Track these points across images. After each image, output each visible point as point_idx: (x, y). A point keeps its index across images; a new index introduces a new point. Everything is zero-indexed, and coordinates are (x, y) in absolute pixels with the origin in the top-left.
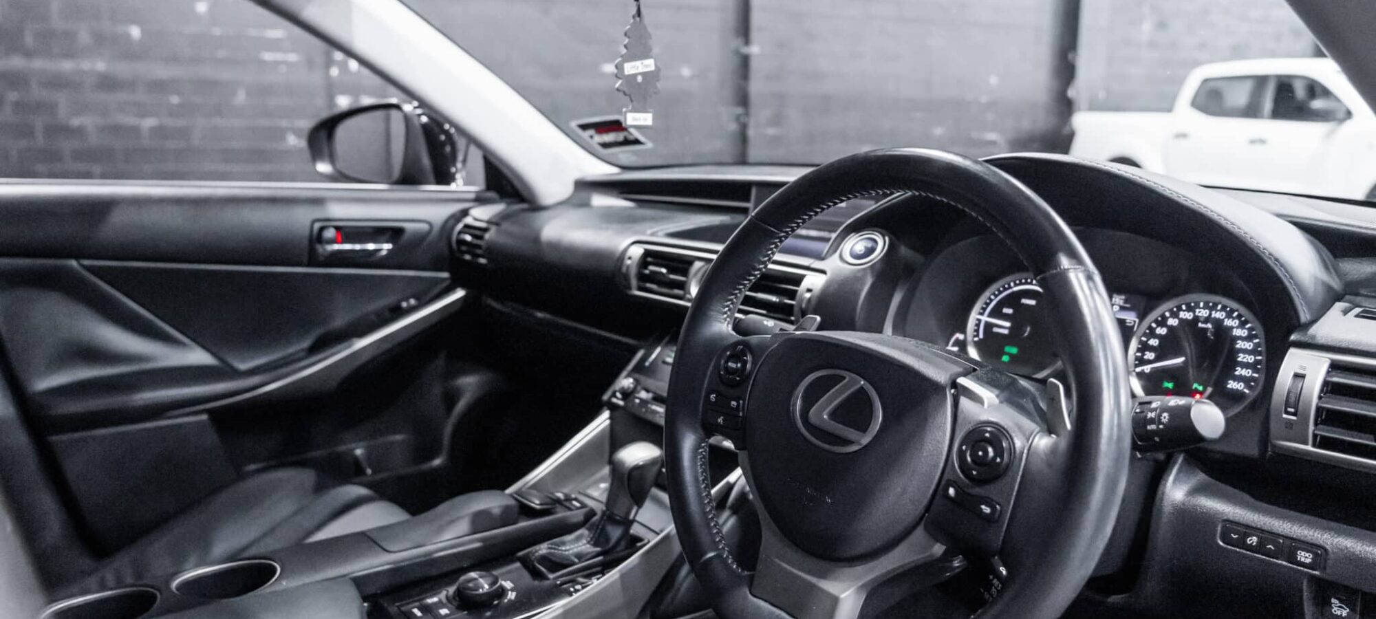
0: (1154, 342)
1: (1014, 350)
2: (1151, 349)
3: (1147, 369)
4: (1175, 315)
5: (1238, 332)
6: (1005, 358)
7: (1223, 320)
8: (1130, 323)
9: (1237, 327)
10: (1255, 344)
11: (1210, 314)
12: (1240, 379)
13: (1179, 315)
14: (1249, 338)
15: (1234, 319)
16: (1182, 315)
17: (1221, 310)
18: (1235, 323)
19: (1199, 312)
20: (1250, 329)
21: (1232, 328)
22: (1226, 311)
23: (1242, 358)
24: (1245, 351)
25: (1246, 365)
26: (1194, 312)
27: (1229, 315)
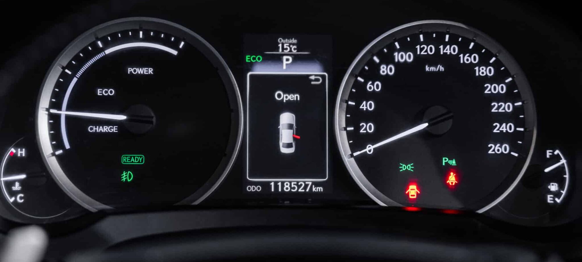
0: (367, 106)
1: (137, 159)
2: (367, 117)
3: (370, 149)
4: (388, 59)
5: (482, 71)
6: (126, 176)
7: (457, 57)
8: (317, 80)
9: (479, 64)
10: (508, 85)
11: (438, 50)
12: (502, 138)
13: (394, 58)
14: (497, 79)
15: (471, 52)
16: (398, 57)
17: (450, 43)
18: (474, 59)
19: (421, 50)
20: (497, 65)
21: (472, 66)
22: (457, 43)
23: (496, 107)
24: (498, 98)
25: (503, 118)
26: (415, 51)
27: (464, 50)
